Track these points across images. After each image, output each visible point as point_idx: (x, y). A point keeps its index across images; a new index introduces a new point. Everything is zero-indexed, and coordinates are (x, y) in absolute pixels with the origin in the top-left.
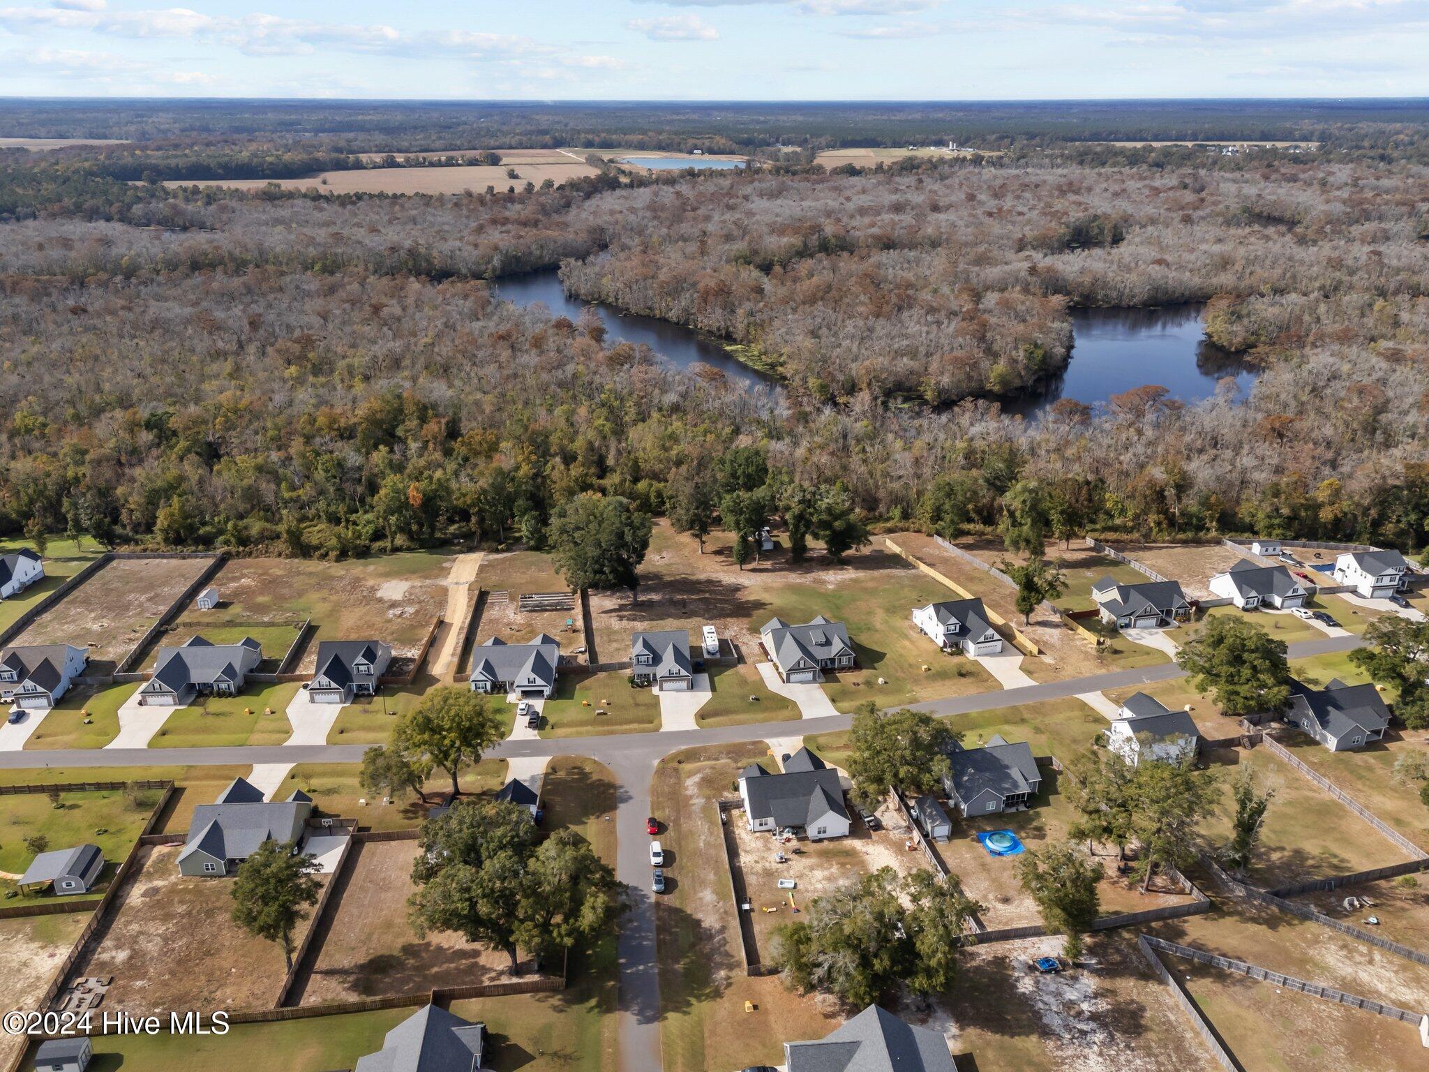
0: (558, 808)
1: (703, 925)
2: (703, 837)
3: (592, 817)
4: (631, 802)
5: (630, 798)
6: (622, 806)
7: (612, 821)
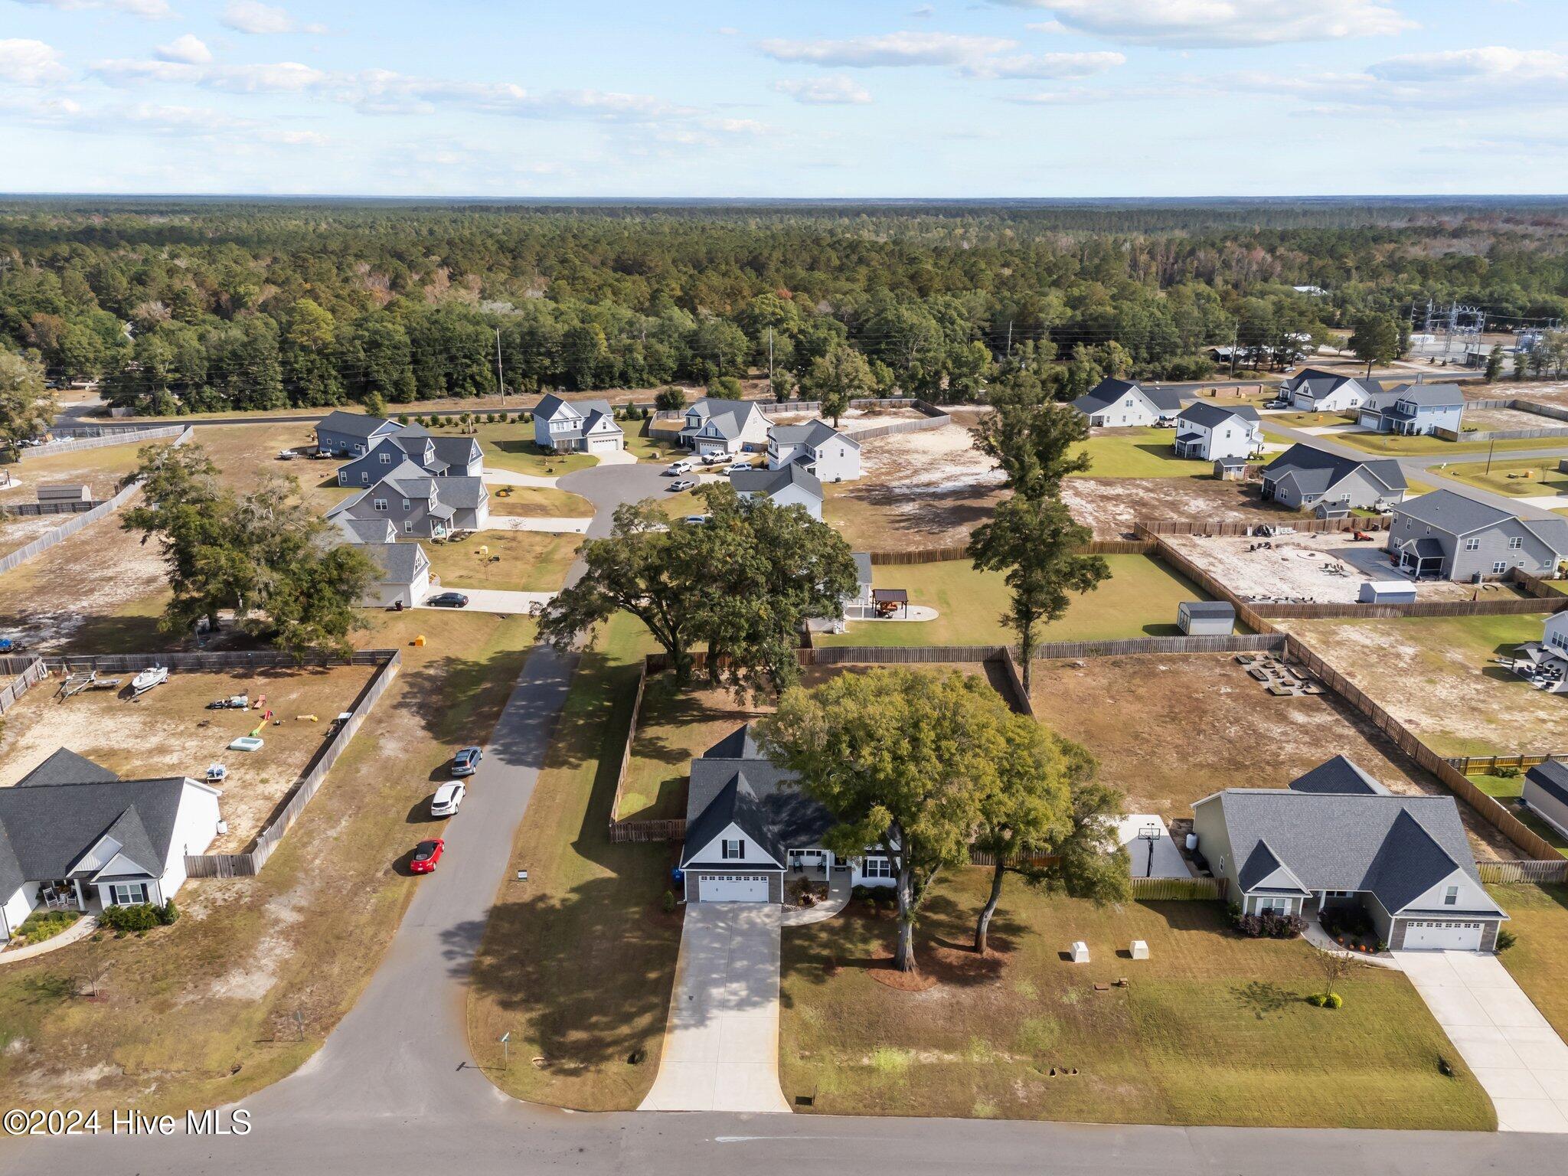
0: (634, 911)
1: (423, 723)
2: (332, 833)
3: (556, 903)
4: (449, 925)
5: (447, 936)
6: (476, 913)
7: (512, 881)
